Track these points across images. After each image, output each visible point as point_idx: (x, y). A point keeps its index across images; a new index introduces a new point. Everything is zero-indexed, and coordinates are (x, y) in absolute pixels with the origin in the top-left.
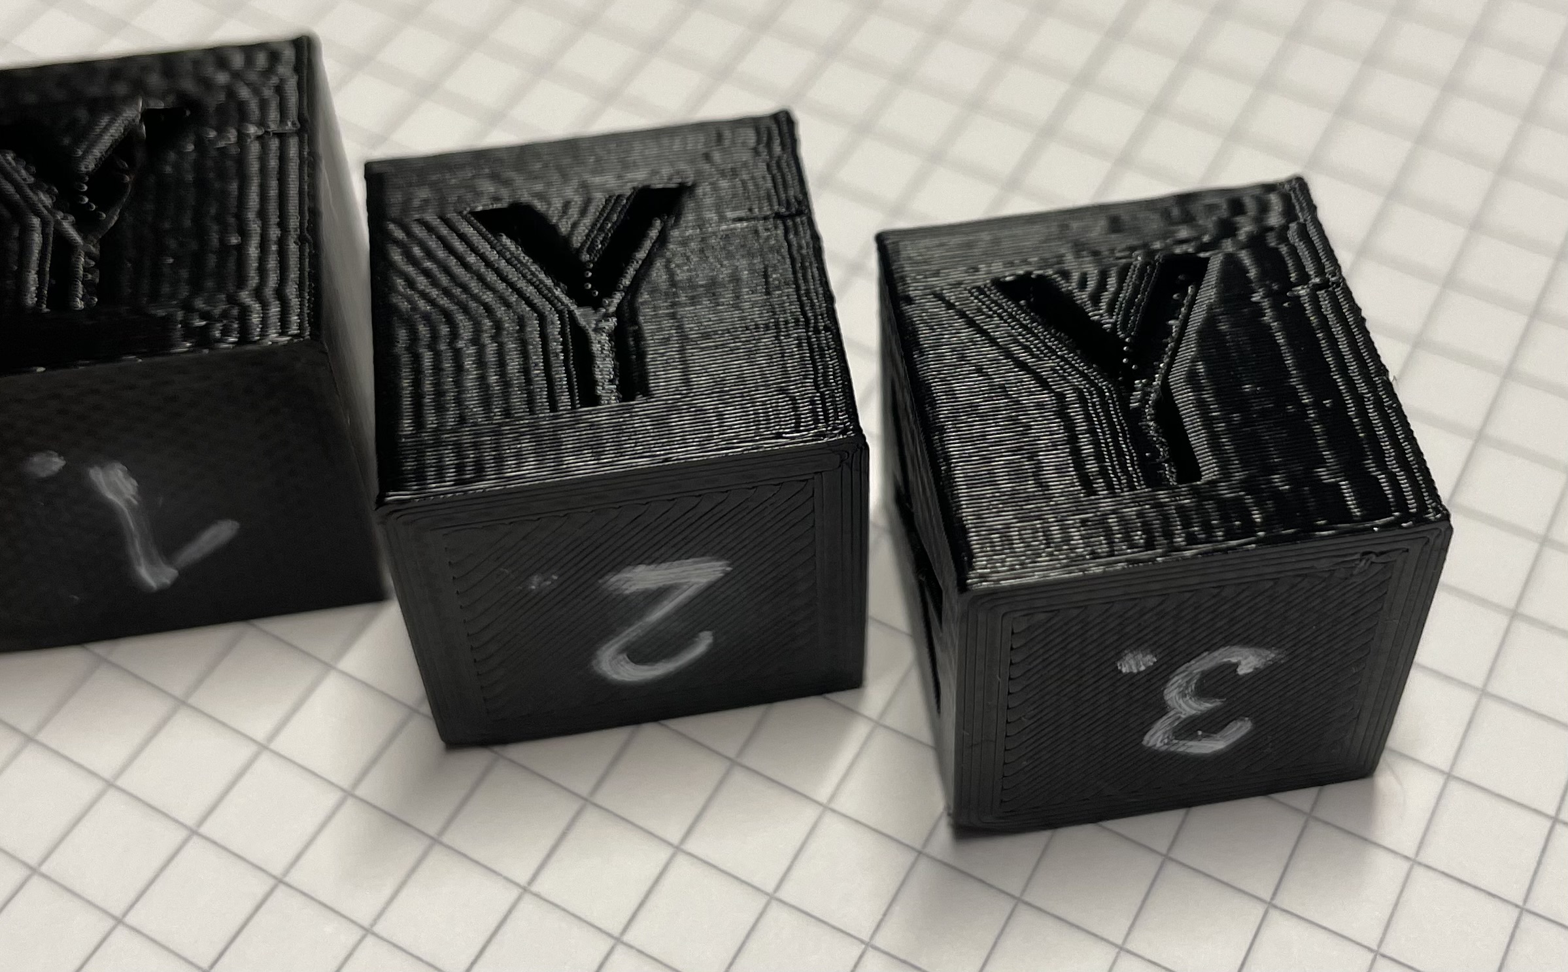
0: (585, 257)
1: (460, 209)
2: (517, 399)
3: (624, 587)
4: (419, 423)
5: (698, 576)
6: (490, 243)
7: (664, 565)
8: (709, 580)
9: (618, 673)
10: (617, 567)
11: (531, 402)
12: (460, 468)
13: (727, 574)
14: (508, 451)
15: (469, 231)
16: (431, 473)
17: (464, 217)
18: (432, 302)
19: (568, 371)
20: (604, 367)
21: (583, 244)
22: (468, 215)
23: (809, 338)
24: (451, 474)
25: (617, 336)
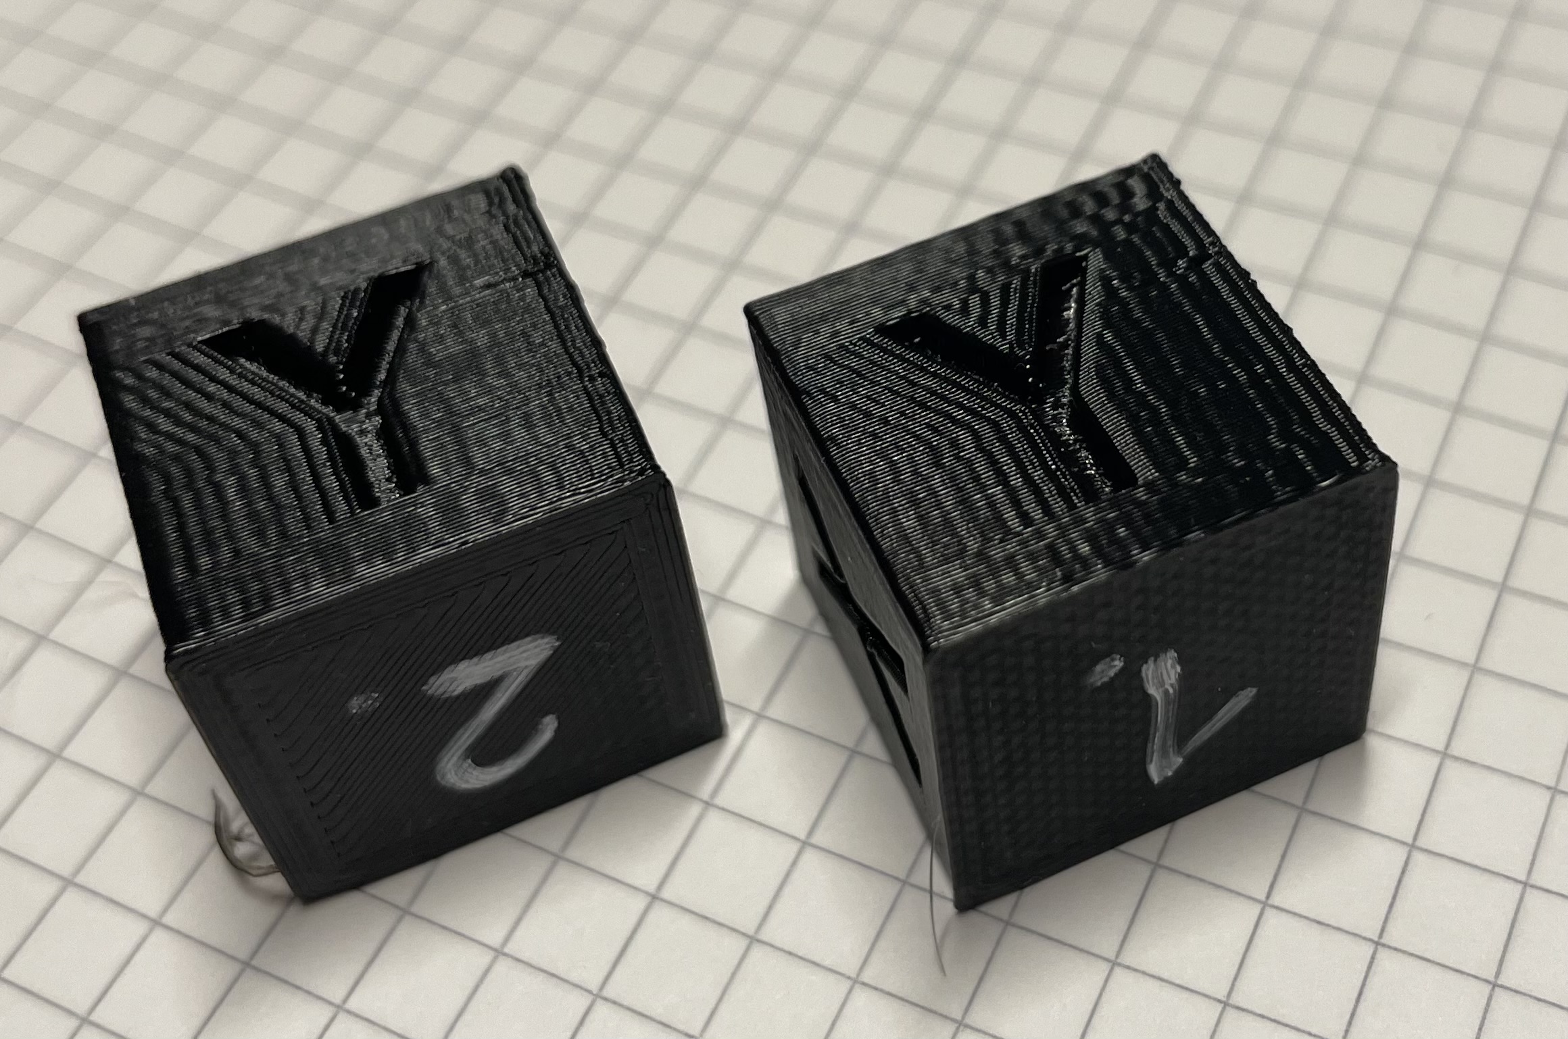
0: (333, 359)
1: (188, 341)
2: (292, 520)
3: (451, 689)
4: (192, 568)
5: (527, 659)
6: (228, 368)
7: (488, 656)
8: (538, 660)
9: (467, 782)
10: (439, 669)
11: (307, 519)
12: (246, 604)
13: (556, 651)
14: (293, 574)
15: (201, 359)
16: (216, 616)
17: (195, 348)
18: (180, 442)
19: (339, 479)
20: (378, 468)
21: (327, 348)
22: (200, 345)
23: (585, 388)
24: (237, 612)
25: (384, 434)
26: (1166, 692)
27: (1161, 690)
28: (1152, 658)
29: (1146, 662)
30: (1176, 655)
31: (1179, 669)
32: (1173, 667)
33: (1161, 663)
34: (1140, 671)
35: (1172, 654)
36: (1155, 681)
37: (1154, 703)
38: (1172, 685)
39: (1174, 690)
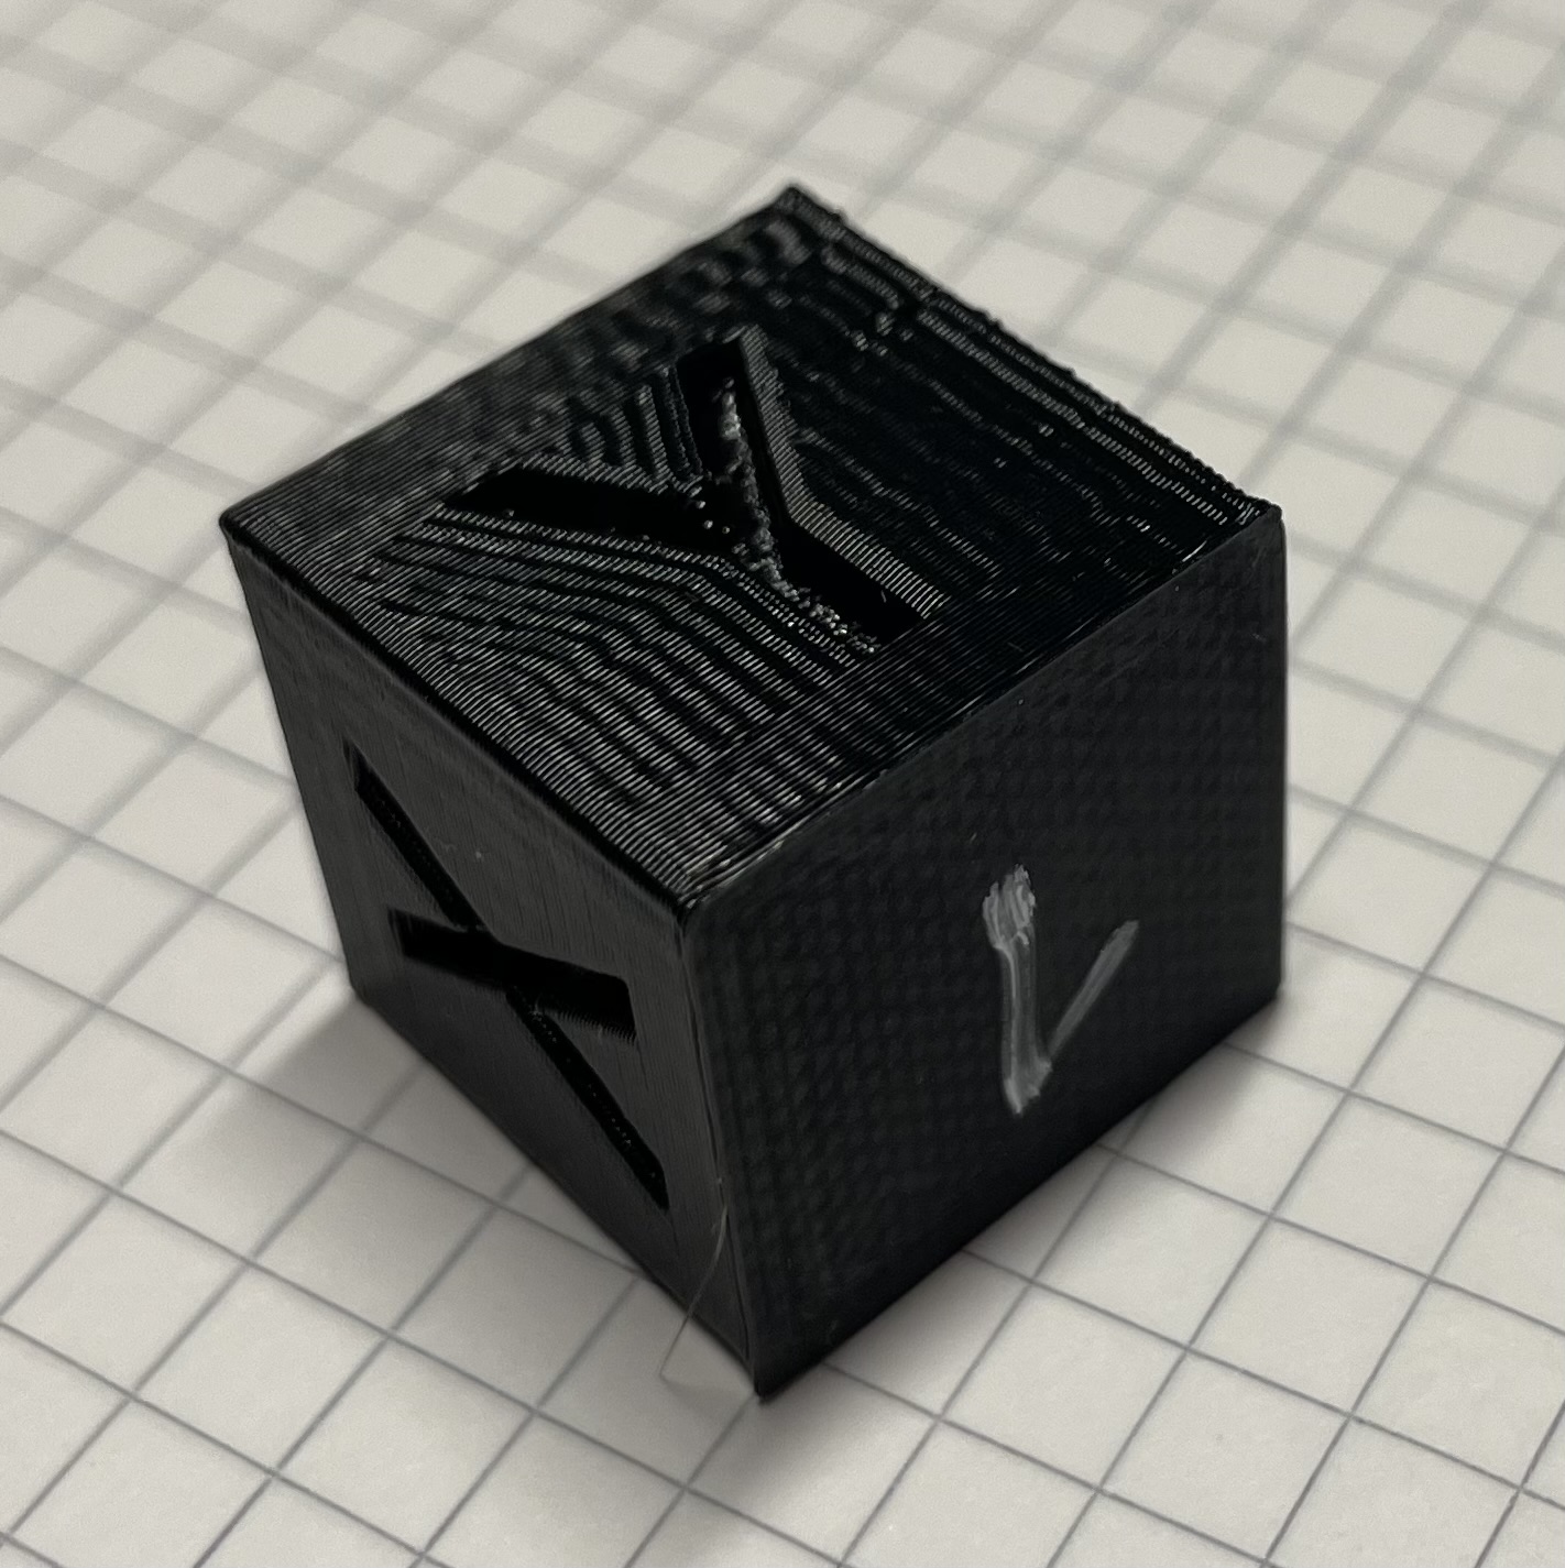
26: (1018, 943)
27: (1012, 941)
28: (996, 885)
29: (989, 895)
30: (1026, 874)
31: (1032, 899)
32: (1025, 897)
33: (1008, 893)
34: (980, 910)
35: (1021, 874)
36: (1003, 926)
37: (1004, 966)
38: (1025, 931)
39: (1030, 940)
